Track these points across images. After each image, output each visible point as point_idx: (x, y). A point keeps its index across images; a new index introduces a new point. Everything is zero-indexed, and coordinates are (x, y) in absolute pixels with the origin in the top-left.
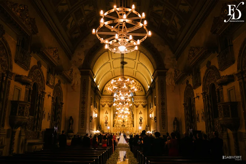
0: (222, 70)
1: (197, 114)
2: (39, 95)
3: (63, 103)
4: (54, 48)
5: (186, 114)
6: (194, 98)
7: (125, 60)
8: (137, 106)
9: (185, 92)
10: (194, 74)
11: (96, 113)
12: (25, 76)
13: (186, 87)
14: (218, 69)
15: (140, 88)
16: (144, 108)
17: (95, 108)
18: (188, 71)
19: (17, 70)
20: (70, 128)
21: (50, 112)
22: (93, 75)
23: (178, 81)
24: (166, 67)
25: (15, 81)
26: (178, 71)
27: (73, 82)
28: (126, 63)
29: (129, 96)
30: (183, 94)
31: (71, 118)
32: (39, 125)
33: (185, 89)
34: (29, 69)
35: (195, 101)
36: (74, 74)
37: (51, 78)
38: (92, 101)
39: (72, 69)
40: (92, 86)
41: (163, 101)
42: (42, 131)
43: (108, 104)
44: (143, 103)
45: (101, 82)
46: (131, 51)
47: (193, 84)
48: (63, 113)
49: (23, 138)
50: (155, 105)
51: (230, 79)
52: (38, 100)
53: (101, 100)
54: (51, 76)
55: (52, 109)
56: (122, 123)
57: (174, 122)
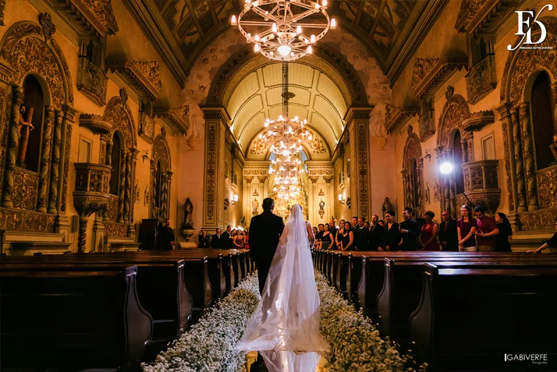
0: (474, 103)
1: (426, 188)
2: (125, 155)
3: (172, 173)
4: (152, 62)
5: (407, 190)
6: (422, 160)
7: (291, 90)
8: (314, 181)
9: (405, 149)
10: (422, 113)
11: (235, 193)
12: (99, 116)
13: (408, 139)
14: (466, 100)
15: (321, 144)
16: (328, 184)
17: (234, 184)
18: (411, 108)
19: (82, 104)
20: (187, 220)
21: (148, 188)
22: (227, 117)
23: (392, 129)
24: (370, 102)
25: (80, 125)
26: (392, 109)
27: (190, 132)
28: (292, 95)
29: (298, 149)
30: (401, 154)
31: (188, 201)
32: (128, 213)
33: (406, 143)
34: (105, 104)
35: (422, 164)
36: (190, 115)
37: (148, 122)
38: (227, 169)
39: (187, 106)
40: (226, 141)
41: (363, 167)
42: (134, 223)
43: (258, 177)
44: (326, 175)
45: (244, 133)
46: (301, 56)
47: (421, 133)
48: (172, 192)
49: (100, 234)
50: (349, 176)
51: (488, 118)
52: (125, 165)
53: (244, 169)
54: (147, 119)
55: (151, 182)
56: (285, 213)
57: (384, 206)
